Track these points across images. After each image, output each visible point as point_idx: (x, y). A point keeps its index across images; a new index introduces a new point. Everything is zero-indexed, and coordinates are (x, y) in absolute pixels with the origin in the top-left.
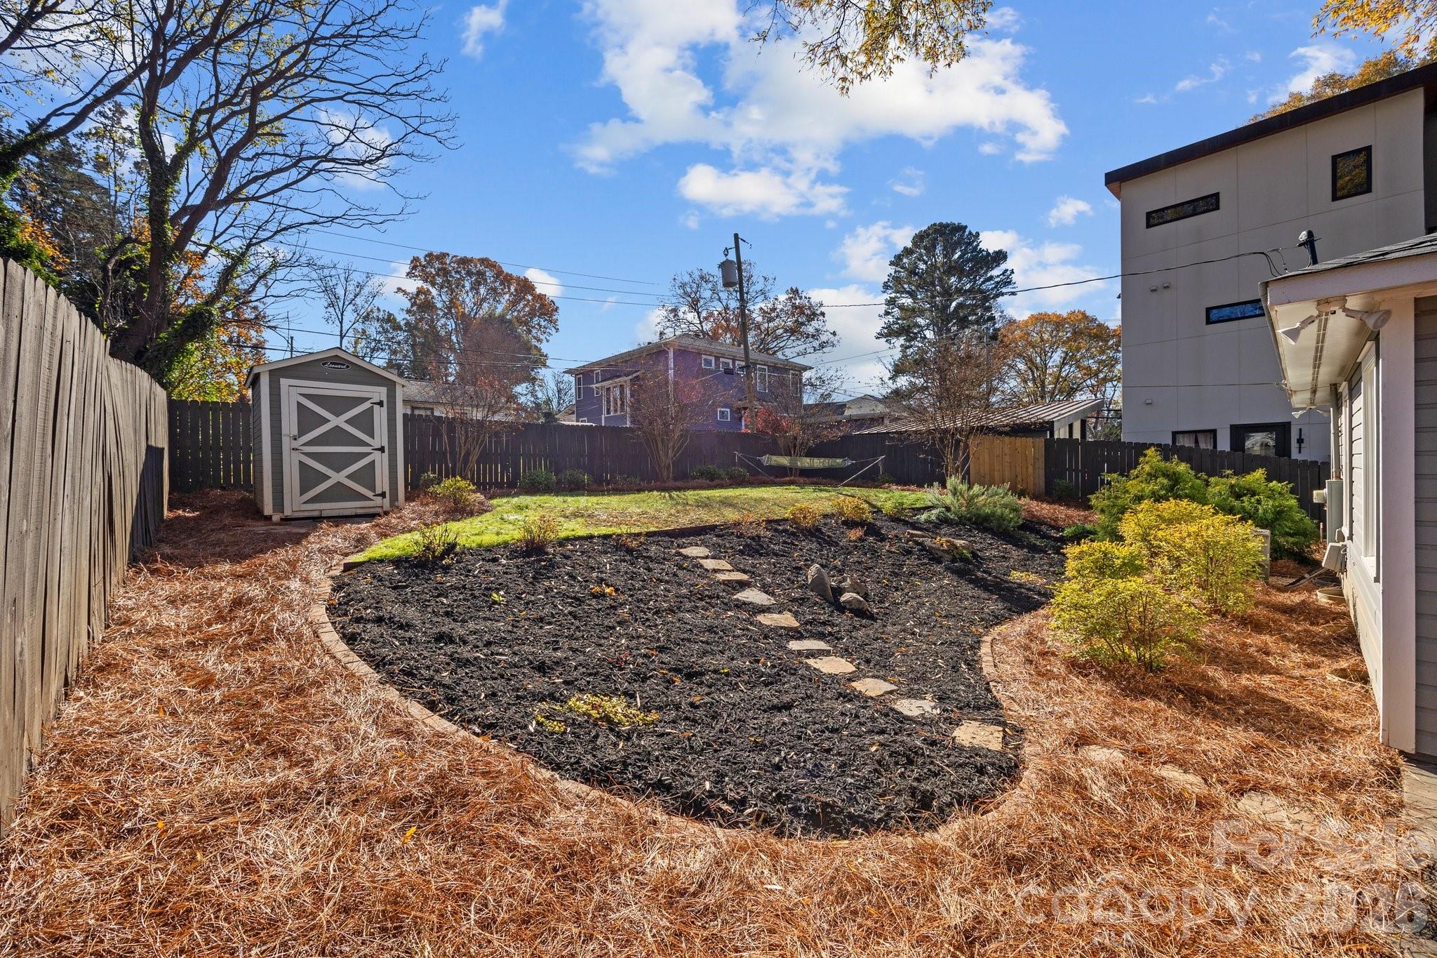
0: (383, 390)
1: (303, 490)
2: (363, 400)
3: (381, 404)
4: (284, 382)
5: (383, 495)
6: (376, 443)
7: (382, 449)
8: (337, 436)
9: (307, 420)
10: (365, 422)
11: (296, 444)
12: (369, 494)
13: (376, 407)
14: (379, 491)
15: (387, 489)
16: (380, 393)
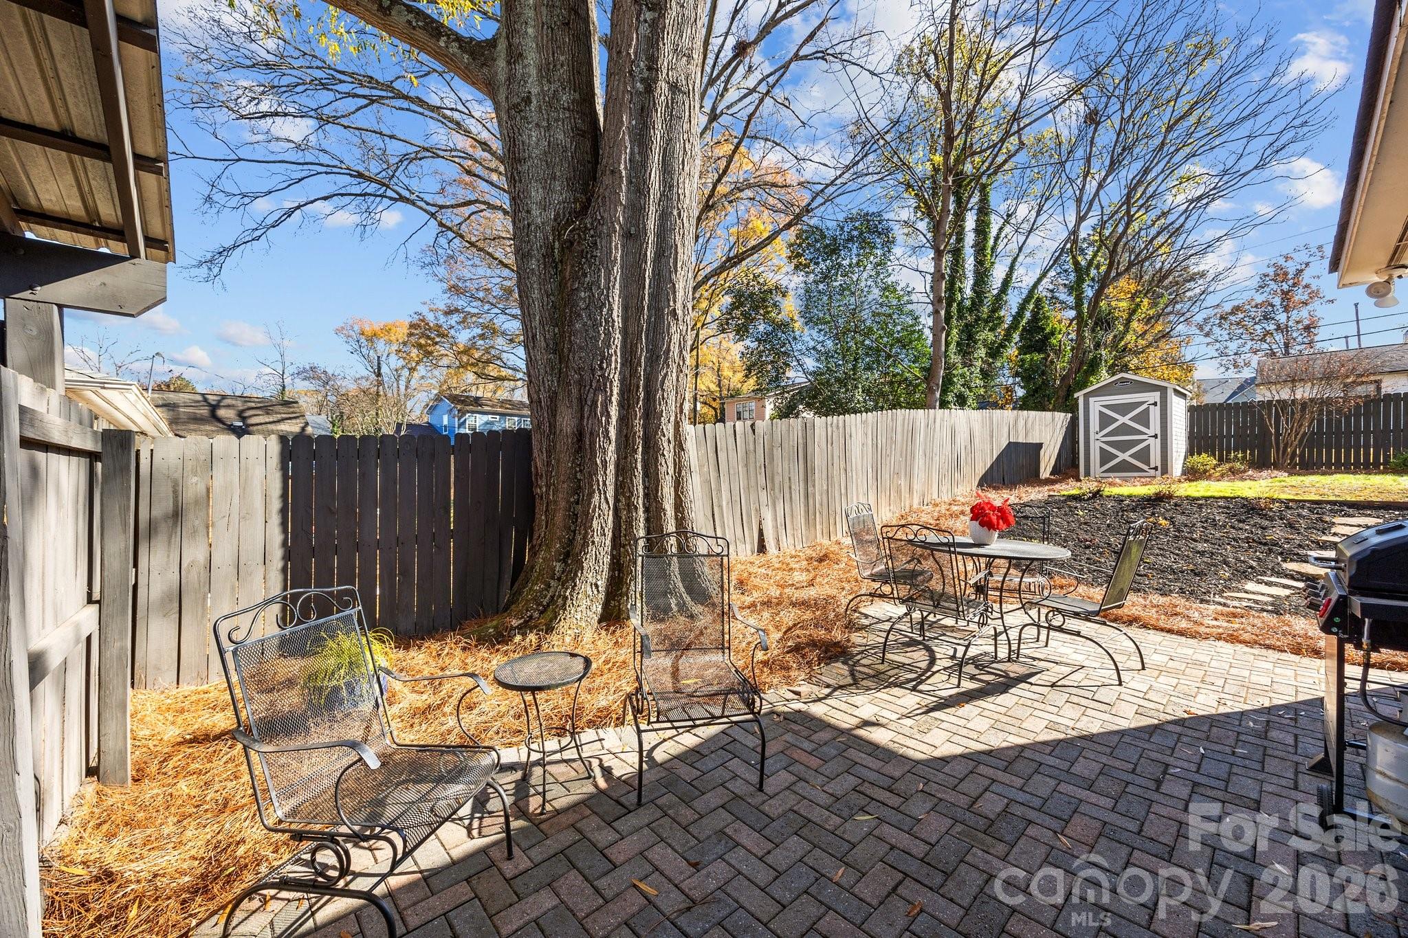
0: (1158, 394)
1: (1102, 465)
2: (1143, 403)
3: (1155, 404)
4: (1092, 400)
5: (1156, 469)
6: (1151, 432)
7: (1156, 436)
8: (1124, 429)
9: (1105, 421)
10: (1144, 419)
11: (1098, 436)
12: (1145, 467)
13: (1152, 407)
14: (1152, 465)
15: (1159, 464)
16: (1155, 396)
